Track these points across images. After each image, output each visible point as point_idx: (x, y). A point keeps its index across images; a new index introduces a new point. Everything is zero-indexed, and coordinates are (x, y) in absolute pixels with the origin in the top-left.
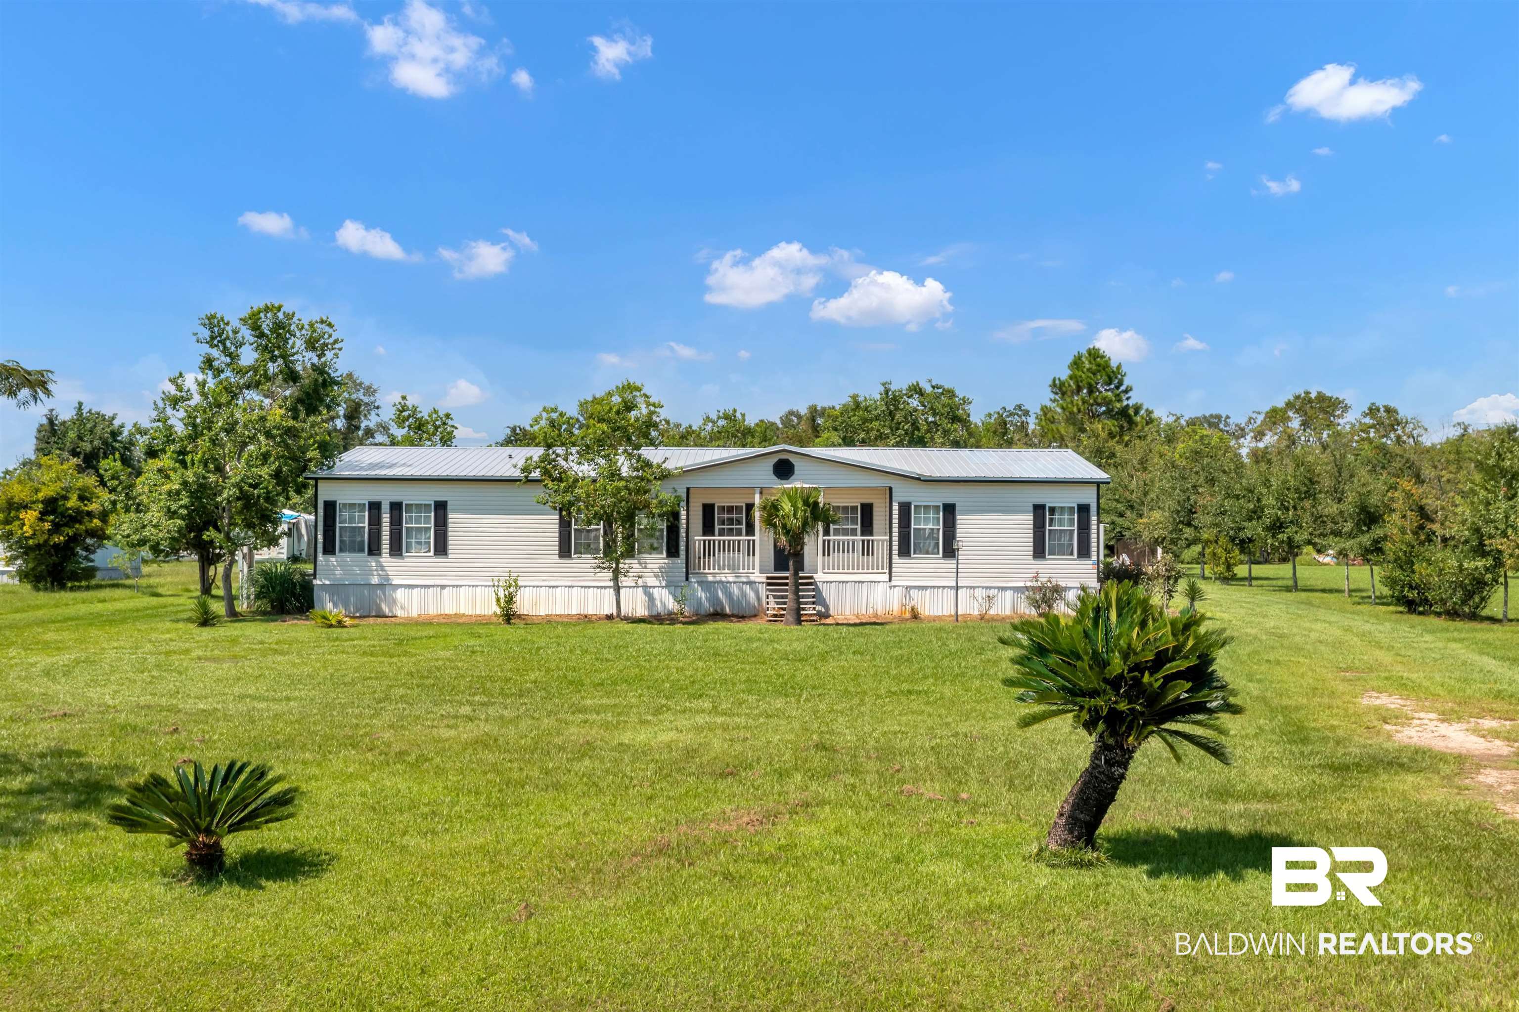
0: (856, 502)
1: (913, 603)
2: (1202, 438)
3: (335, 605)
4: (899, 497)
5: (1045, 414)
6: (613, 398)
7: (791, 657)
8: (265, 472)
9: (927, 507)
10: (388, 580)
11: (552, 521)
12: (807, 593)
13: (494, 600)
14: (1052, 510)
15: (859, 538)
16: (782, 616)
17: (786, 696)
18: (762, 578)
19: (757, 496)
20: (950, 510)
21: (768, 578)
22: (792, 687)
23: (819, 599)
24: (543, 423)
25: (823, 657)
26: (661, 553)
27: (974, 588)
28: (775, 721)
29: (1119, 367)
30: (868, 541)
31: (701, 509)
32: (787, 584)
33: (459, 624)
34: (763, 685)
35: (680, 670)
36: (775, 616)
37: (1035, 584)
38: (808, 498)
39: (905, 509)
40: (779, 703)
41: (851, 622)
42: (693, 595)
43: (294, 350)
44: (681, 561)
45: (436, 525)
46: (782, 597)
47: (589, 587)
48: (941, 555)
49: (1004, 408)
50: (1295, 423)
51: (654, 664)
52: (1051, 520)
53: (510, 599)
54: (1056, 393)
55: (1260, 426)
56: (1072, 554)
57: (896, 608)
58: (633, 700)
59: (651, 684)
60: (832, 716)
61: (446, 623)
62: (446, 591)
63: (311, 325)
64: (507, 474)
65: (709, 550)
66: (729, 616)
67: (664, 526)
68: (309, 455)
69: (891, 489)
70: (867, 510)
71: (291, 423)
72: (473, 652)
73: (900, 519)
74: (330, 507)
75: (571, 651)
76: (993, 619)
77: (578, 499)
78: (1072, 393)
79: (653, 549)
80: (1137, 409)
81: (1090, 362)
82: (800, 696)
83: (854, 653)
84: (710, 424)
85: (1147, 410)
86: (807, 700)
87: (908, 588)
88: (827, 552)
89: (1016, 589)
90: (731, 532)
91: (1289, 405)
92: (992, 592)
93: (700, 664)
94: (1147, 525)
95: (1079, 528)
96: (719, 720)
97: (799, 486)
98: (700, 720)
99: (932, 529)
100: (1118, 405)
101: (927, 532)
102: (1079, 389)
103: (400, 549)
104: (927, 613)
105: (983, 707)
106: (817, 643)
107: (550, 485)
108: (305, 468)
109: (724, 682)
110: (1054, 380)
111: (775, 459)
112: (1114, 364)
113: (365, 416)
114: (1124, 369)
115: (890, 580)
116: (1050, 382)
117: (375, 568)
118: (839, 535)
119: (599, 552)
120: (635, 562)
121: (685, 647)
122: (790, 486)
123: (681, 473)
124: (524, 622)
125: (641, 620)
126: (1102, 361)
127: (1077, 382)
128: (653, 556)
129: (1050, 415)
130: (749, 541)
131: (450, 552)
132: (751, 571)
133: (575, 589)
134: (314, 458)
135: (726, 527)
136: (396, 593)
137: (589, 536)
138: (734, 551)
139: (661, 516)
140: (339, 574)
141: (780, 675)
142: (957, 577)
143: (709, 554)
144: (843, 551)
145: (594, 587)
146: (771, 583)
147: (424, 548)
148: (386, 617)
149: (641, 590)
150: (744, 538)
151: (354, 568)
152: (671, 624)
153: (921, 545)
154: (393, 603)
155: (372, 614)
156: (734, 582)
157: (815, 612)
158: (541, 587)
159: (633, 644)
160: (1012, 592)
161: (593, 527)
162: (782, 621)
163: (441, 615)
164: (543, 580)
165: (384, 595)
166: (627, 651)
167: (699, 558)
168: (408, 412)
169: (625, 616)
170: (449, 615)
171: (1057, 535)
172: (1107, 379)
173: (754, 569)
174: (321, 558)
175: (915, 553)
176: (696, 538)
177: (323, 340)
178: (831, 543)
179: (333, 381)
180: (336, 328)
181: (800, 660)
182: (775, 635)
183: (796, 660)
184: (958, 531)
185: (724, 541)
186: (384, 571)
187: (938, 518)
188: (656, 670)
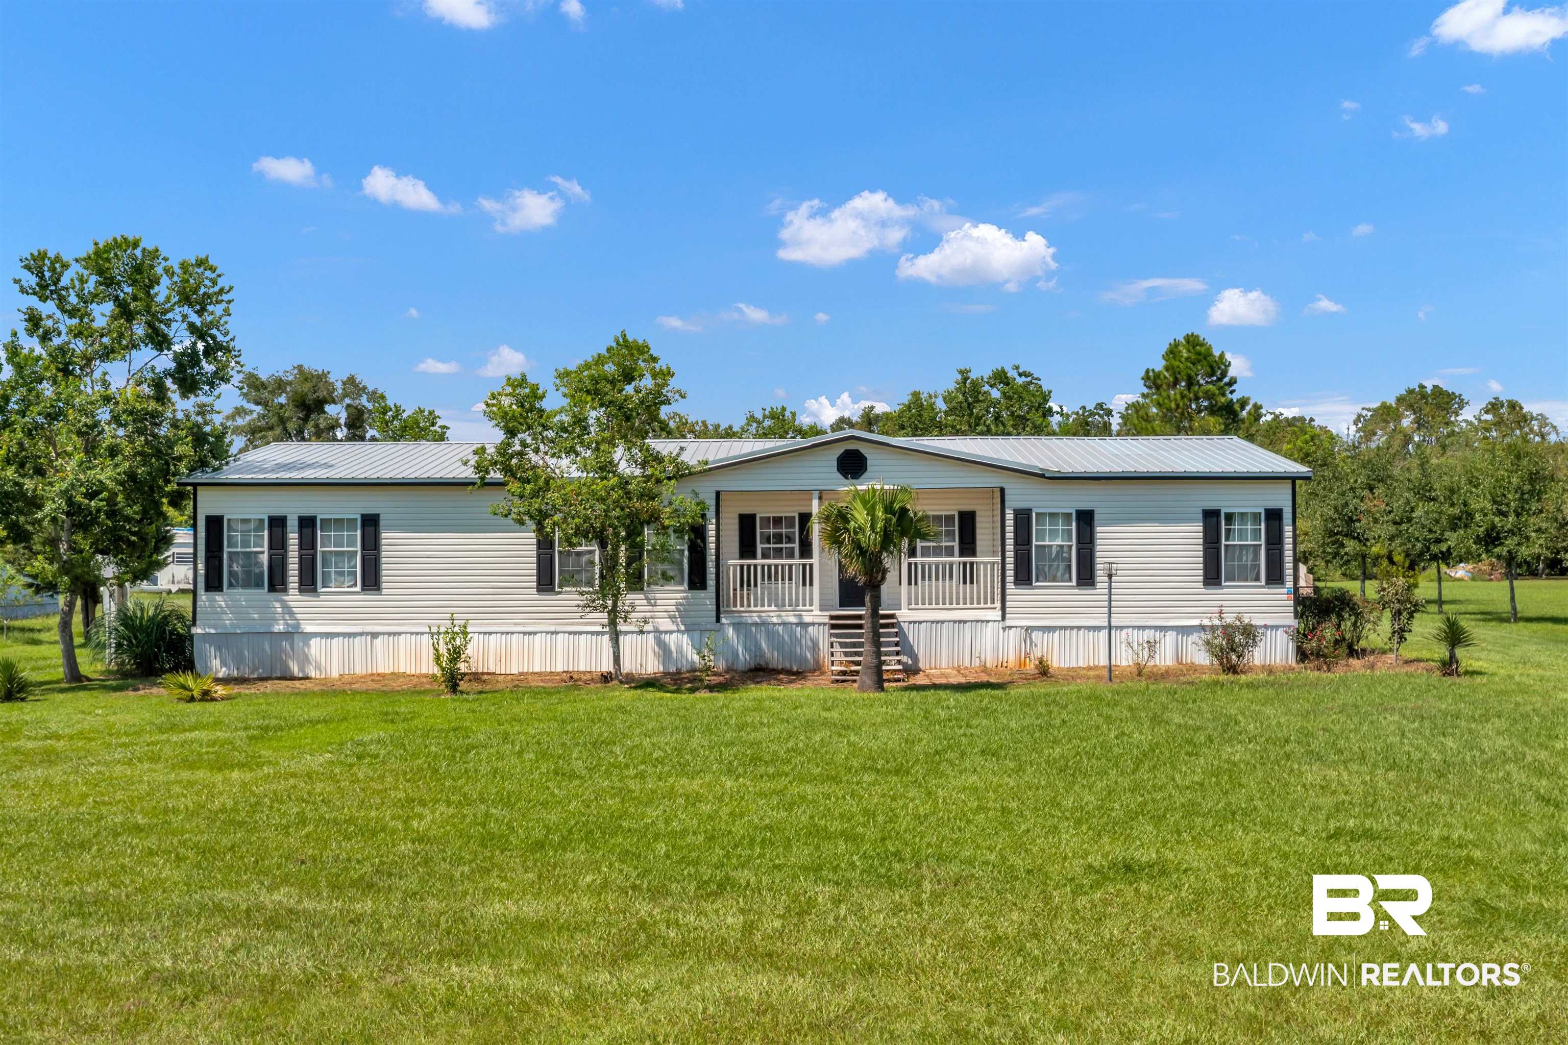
0: (952, 509)
1: (1037, 652)
2: (1309, 438)
3: (224, 663)
4: (1015, 500)
5: (1137, 411)
6: (605, 365)
7: (880, 763)
8: (109, 475)
9: (1052, 515)
10: (298, 626)
11: (526, 540)
12: (889, 639)
13: (432, 657)
14: (1230, 517)
15: (956, 559)
16: (857, 673)
18: (822, 617)
19: (815, 503)
20: (1086, 519)
21: (832, 617)
23: (904, 646)
24: (506, 401)
25: (934, 763)
26: (681, 584)
27: (1127, 628)
29: (1222, 356)
30: (972, 564)
31: (737, 521)
32: (860, 627)
36: (844, 673)
37: (1216, 622)
38: (892, 503)
39: (1023, 518)
41: (955, 681)
42: (726, 643)
43: (167, 306)
44: (707, 597)
45: (363, 548)
46: (854, 645)
47: (580, 633)
48: (1074, 583)
49: (1084, 408)
50: (1407, 421)
52: (1228, 531)
53: (456, 654)
54: (1149, 387)
55: (1371, 423)
56: (1257, 579)
57: (1012, 659)
58: (585, 903)
62: (378, 641)
63: (185, 266)
65: (747, 580)
66: (778, 672)
67: (680, 546)
68: (178, 450)
69: (1002, 490)
70: (967, 521)
71: (152, 405)
73: (1016, 532)
74: (215, 524)
76: (1154, 676)
77: (556, 509)
78: (1168, 385)
79: (666, 578)
80: (1243, 403)
81: (1189, 351)
82: (919, 883)
83: (983, 752)
84: (755, 425)
85: (1254, 405)
87: (1027, 628)
88: (912, 580)
89: (1184, 631)
90: (778, 553)
91: (1400, 400)
92: (1150, 634)
93: (729, 784)
95: (1268, 542)
97: (876, 487)
99: (1062, 546)
100: (1222, 400)
101: (1054, 549)
102: (1176, 382)
103: (314, 583)
104: (1056, 666)
106: (916, 731)
107: (514, 489)
110: (1147, 371)
111: (839, 450)
112: (1216, 352)
115: (1004, 618)
116: (1143, 374)
117: (279, 610)
118: (929, 556)
119: (590, 584)
120: (642, 596)
121: (706, 743)
122: (864, 487)
123: (705, 471)
124: (480, 688)
125: (649, 683)
126: (1203, 350)
127: (1174, 373)
128: (666, 588)
129: (1141, 413)
130: (804, 566)
131: (384, 585)
132: (808, 607)
133: (560, 636)
134: (186, 456)
135: (772, 546)
136: (309, 646)
137: (579, 561)
138: (783, 579)
139: (679, 531)
140: (228, 621)
141: (870, 814)
142: (1110, 613)
143: (749, 585)
144: (937, 579)
145: (587, 633)
146: (836, 624)
147: (348, 581)
148: (293, 678)
149: (651, 636)
150: (797, 561)
151: (250, 610)
152: (692, 690)
153: (1046, 569)
154: (305, 660)
155: (274, 675)
156: (784, 624)
157: (900, 667)
158: (512, 633)
159: (625, 736)
160: (1174, 633)
161: (583, 548)
162: (855, 681)
163: (372, 675)
164: (516, 624)
165: (292, 649)
166: (611, 752)
167: (735, 590)
168: (390, 414)
169: (628, 674)
170: (383, 676)
171: (1237, 554)
172: (1209, 370)
173: (811, 605)
174: (203, 596)
175: (1037, 580)
176: (731, 562)
177: (203, 290)
178: (920, 567)
179: (219, 347)
180: (218, 272)
181: (897, 772)
182: (847, 714)
183: (890, 772)
184: (1098, 548)
185: (769, 567)
186: (292, 614)
187: (1070, 531)
188: (649, 802)
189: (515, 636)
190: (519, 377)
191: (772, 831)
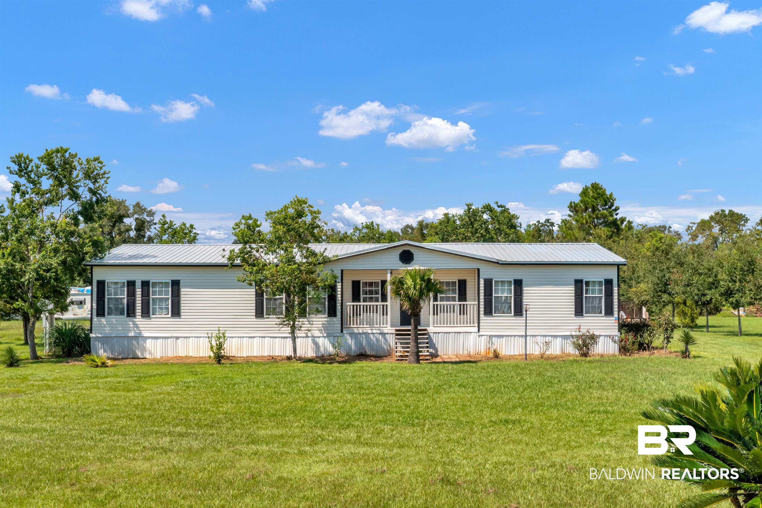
0: (455, 279)
1: (494, 347)
2: (661, 239)
3: (105, 351)
4: (485, 275)
5: (565, 224)
6: (289, 210)
7: (414, 390)
8: (54, 262)
9: (503, 282)
10: (140, 333)
11: (251, 293)
12: (422, 340)
13: (209, 347)
14: (587, 283)
15: (457, 303)
16: (406, 356)
17: (413, 425)
18: (392, 330)
19: (389, 275)
20: (518, 284)
21: (396, 330)
22: (417, 418)
23: (431, 344)
24: (242, 227)
25: (438, 389)
26: (325, 314)
27: (535, 336)
28: (406, 451)
29: (611, 195)
30: (464, 305)
31: (351, 284)
32: (409, 335)
33: (186, 364)
34: (395, 415)
35: (335, 401)
36: (402, 356)
37: (578, 333)
38: (424, 276)
39: (488, 283)
40: (408, 432)
41: (454, 360)
42: (346, 342)
43: (78, 179)
44: (337, 320)
45: (172, 296)
46: (407, 343)
47: (276, 337)
48: (513, 314)
49: (538, 222)
50: (716, 230)
51: (316, 397)
52: (587, 290)
53: (220, 347)
54: (572, 212)
55: (695, 231)
56: (601, 313)
57: (483, 351)
58: (297, 431)
59: (311, 414)
60: (450, 446)
61: (177, 364)
62: (179, 341)
63: (88, 161)
64: (220, 262)
65: (356, 313)
66: (371, 356)
67: (325, 295)
68: (86, 249)
69: (478, 270)
70: (462, 284)
71: (73, 228)
72: (188, 387)
73: (485, 290)
74: (101, 284)
75: (258, 386)
76: (549, 358)
77: (266, 278)
78: (582, 211)
79: (318, 311)
80: (623, 220)
81: (593, 192)
82: (424, 425)
83: (459, 386)
84: (358, 232)
85: (629, 221)
86: (430, 430)
87: (491, 337)
88: (435, 312)
89: (565, 337)
90: (371, 299)
91: (712, 218)
92: (547, 339)
93: (349, 396)
94: (636, 293)
95: (606, 295)
96: (362, 450)
97: (417, 268)
98: (347, 450)
99: (507, 297)
100: (611, 219)
101: (503, 298)
102: (586, 209)
103: (148, 313)
104: (503, 354)
105: (566, 436)
106: (432, 379)
107: (247, 269)
108: (83, 259)
109: (367, 412)
110: (571, 203)
111: (400, 250)
112: (608, 193)
113: (148, 229)
114: (614, 196)
115: (479, 331)
116: (568, 204)
117: (132, 326)
118: (444, 301)
119: (282, 314)
120: (306, 320)
121: (339, 382)
122: (411, 268)
123: (336, 260)
124: (230, 362)
125: (310, 360)
126: (600, 191)
127: (585, 204)
128: (318, 316)
129: (568, 225)
130: (383, 306)
131: (182, 314)
132: (385, 326)
133: (266, 339)
134: (89, 252)
135: (368, 296)
136: (146, 343)
137: (275, 303)
138: (373, 312)
139: (324, 288)
140: (107, 330)
141: (407, 406)
142: (526, 329)
143: (357, 315)
144: (447, 312)
145: (279, 337)
146: (398, 334)
147: (164, 312)
148: (139, 358)
149: (310, 339)
150: (380, 303)
151: (118, 326)
152: (331, 363)
153: (499, 307)
154: (144, 349)
155: (129, 357)
156: (373, 334)
157: (428, 354)
158: (243, 337)
159: (302, 380)
160: (561, 339)
161: (278, 297)
162: (407, 360)
163: (176, 357)
164: (245, 333)
165: (138, 344)
166: (297, 385)
167: (350, 317)
168: (167, 225)
169: (299, 357)
170: (182, 357)
171: (591, 300)
172: (604, 202)
173: (387, 324)
174: (95, 319)
175: (495, 313)
176: (348, 304)
177: (96, 172)
178: (439, 306)
179: (103, 200)
180: (104, 164)
181: (421, 393)
182: (402, 372)
183: (418, 393)
184: (524, 298)
185: (367, 306)
186: (138, 327)
187: (511, 289)
188: (316, 402)
189: (245, 339)
190: (248, 215)
191: (367, 411)
